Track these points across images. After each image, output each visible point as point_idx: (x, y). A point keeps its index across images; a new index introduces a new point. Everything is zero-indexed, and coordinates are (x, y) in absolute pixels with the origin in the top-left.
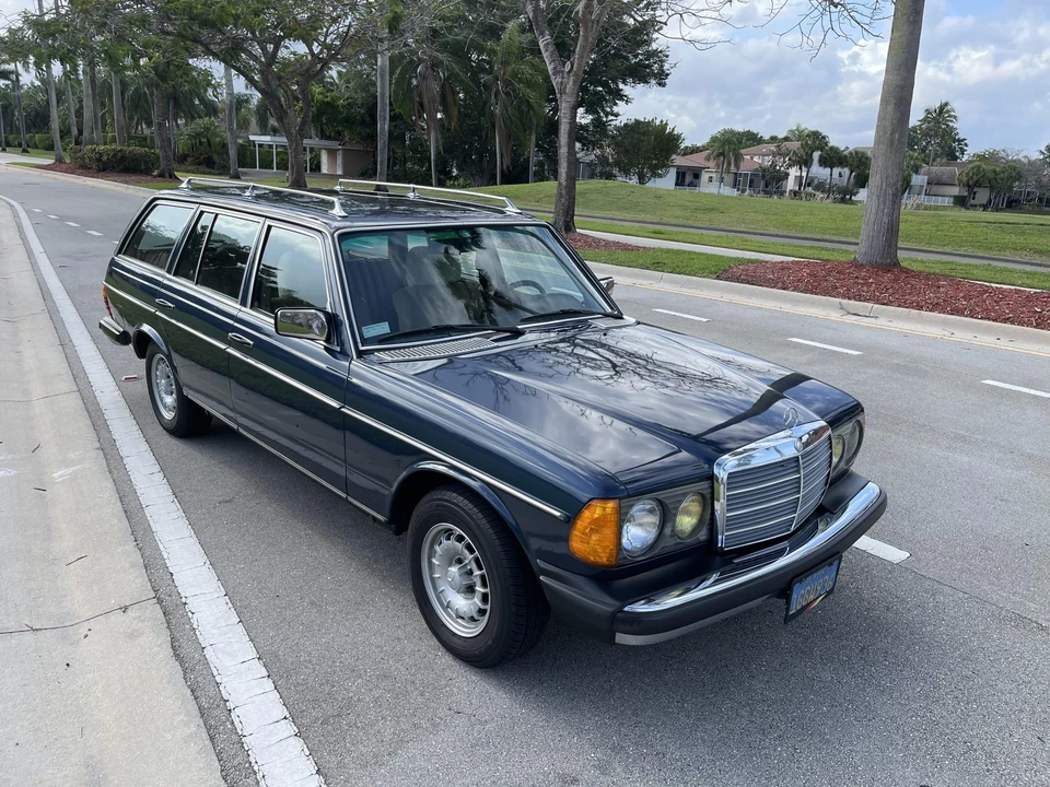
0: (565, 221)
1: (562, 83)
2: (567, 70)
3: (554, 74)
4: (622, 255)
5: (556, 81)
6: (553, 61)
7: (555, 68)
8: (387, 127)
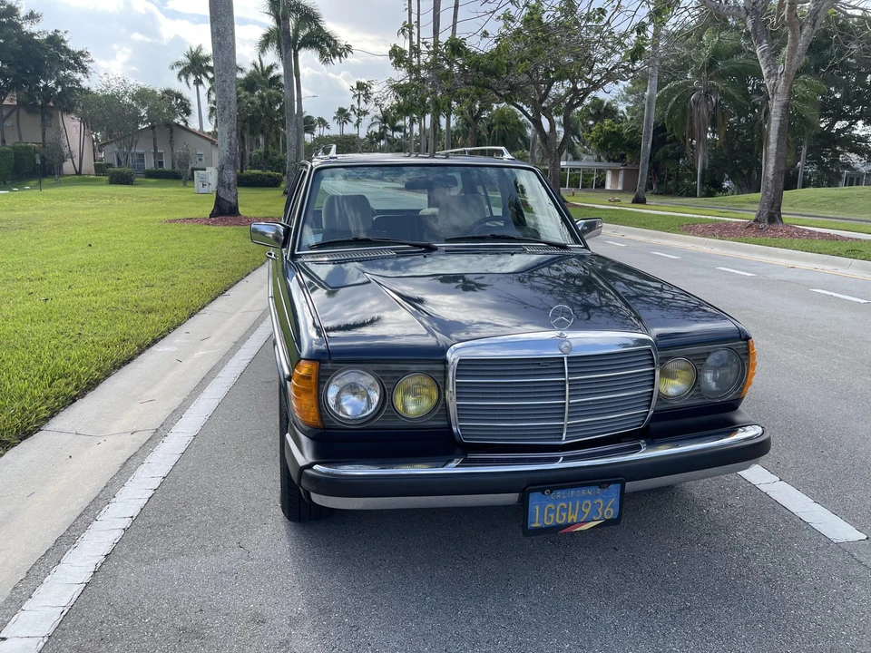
0: (769, 213)
1: (774, 84)
2: (779, 72)
3: (768, 77)
4: (819, 243)
5: (768, 83)
6: (769, 65)
7: (769, 72)
8: (649, 146)
